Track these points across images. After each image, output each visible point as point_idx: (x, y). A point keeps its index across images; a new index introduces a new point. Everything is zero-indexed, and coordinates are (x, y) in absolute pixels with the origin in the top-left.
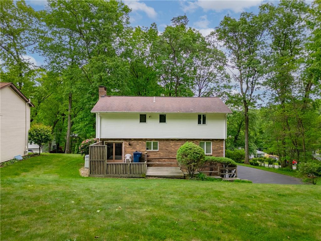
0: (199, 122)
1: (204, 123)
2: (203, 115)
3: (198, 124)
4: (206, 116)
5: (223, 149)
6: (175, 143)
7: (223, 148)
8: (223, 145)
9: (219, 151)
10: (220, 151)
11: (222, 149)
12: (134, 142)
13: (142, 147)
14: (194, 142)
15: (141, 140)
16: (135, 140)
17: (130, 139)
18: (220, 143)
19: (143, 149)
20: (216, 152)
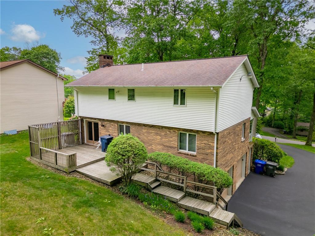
0: (176, 102)
1: (183, 103)
2: (182, 90)
3: (175, 104)
4: (186, 92)
5: (213, 150)
6: (148, 131)
7: (214, 146)
8: (214, 143)
9: (207, 151)
10: (209, 151)
11: (212, 148)
12: (107, 123)
13: (115, 131)
14: (171, 131)
15: (113, 122)
16: (108, 120)
17: (103, 120)
18: (209, 138)
19: (115, 132)
20: (201, 151)
